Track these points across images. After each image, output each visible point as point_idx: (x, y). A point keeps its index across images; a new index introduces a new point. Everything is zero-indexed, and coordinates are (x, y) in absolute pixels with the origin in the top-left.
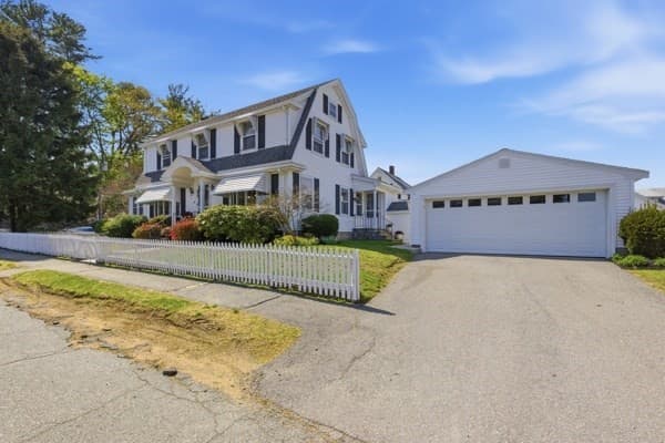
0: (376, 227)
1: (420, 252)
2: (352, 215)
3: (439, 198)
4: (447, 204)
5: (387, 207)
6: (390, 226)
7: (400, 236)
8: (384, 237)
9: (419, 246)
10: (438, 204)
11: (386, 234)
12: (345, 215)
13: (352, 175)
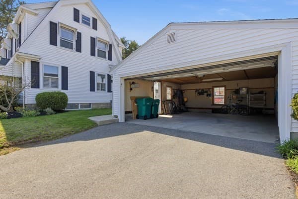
2: (110, 91)
9: (118, 116)
12: (103, 91)
13: (109, 65)
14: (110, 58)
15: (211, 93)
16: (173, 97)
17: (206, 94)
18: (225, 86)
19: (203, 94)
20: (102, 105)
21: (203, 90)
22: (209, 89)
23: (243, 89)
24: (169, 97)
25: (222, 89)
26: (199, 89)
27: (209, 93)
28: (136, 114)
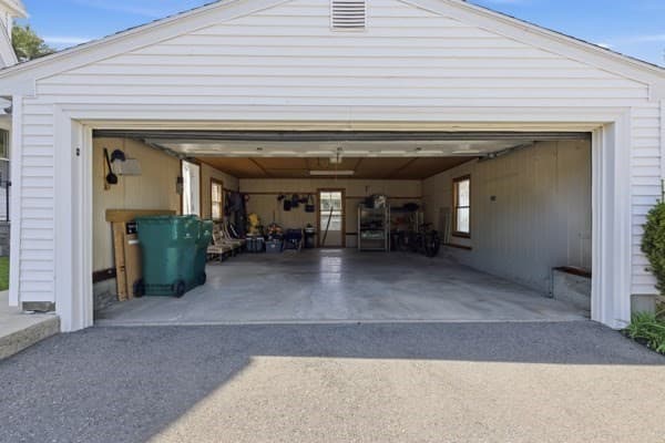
15: (315, 203)
16: (226, 210)
17: (302, 206)
18: (342, 190)
19: (296, 205)
21: (295, 195)
22: (309, 194)
23: (381, 198)
24: (216, 211)
25: (337, 196)
26: (288, 194)
27: (310, 203)
28: (132, 277)
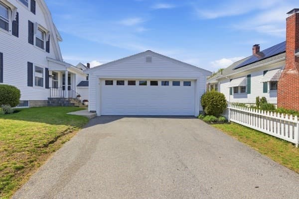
0: (67, 97)
1: (96, 117)
2: (47, 87)
3: (109, 78)
4: (115, 83)
5: (77, 84)
6: (79, 96)
7: (86, 103)
8: (74, 104)
9: (95, 112)
10: (109, 82)
11: (75, 102)
12: (40, 87)
13: (47, 57)
14: (48, 50)
20: (40, 104)
